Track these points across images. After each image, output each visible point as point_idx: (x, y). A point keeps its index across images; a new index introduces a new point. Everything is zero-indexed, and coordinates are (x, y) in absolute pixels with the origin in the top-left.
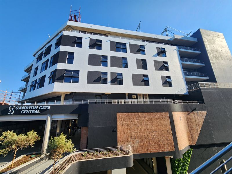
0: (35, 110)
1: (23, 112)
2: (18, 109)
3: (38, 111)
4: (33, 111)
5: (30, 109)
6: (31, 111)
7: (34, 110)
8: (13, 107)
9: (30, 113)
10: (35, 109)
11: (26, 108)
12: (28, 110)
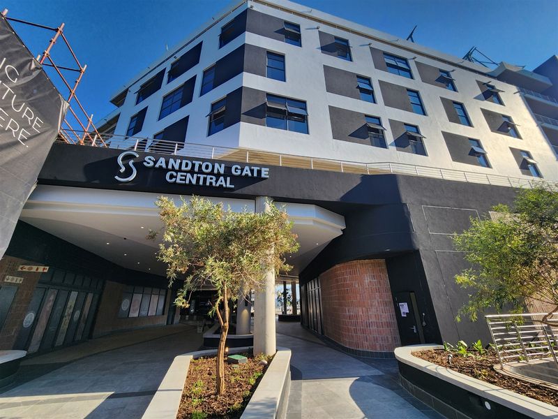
0: (218, 175)
1: (172, 177)
2: (152, 164)
3: (228, 179)
4: (209, 177)
5: (196, 169)
6: (202, 177)
7: (212, 173)
8: (131, 157)
9: (201, 183)
10: (216, 171)
11: (184, 165)
12: (192, 172)
